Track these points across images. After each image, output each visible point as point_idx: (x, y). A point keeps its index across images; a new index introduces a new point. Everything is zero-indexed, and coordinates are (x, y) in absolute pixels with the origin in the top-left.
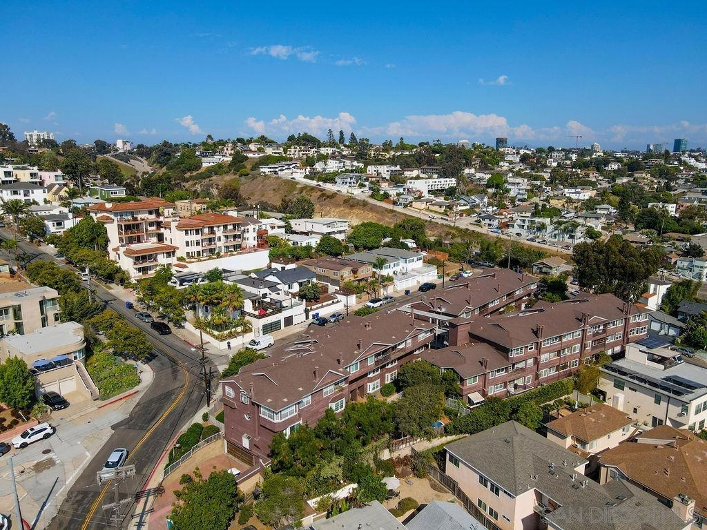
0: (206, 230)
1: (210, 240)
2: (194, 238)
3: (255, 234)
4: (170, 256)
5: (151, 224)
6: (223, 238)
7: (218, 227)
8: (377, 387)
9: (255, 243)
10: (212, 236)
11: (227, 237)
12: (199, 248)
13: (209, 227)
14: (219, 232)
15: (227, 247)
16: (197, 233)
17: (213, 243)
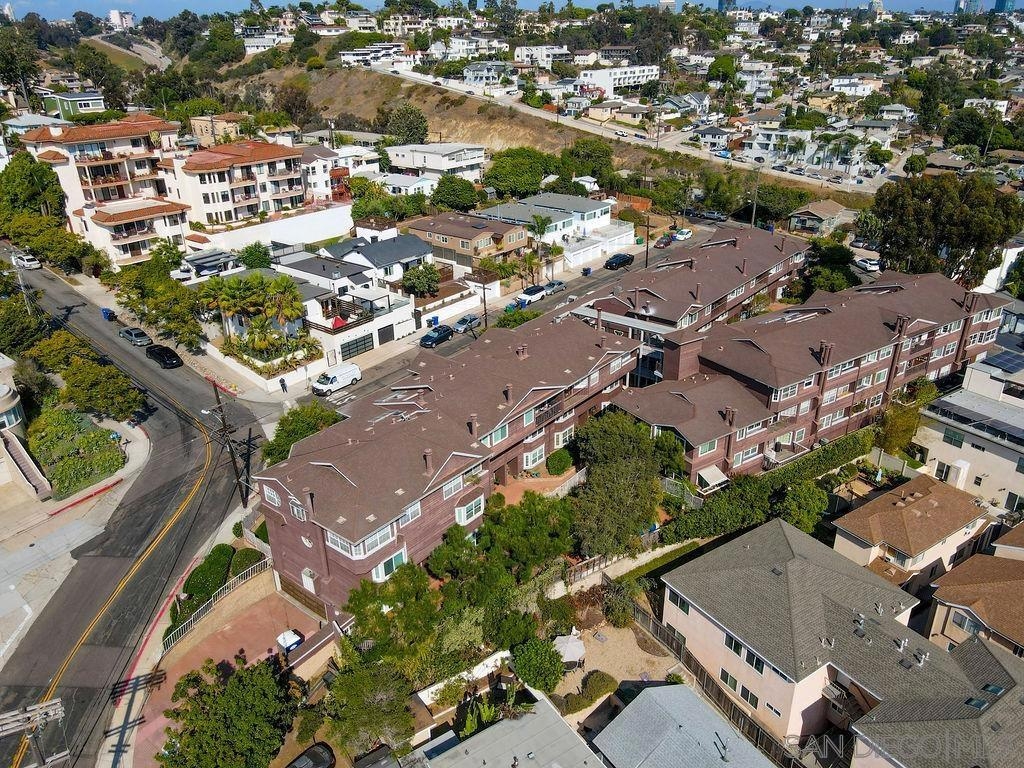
0: (238, 173)
1: (248, 191)
2: (218, 187)
3: (327, 177)
4: (176, 222)
5: (140, 164)
6: (269, 186)
7: (260, 166)
8: (541, 457)
9: (329, 191)
10: (249, 183)
11: (276, 183)
12: (229, 206)
13: (242, 168)
14: (262, 176)
15: (279, 201)
16: (222, 179)
17: (253, 195)
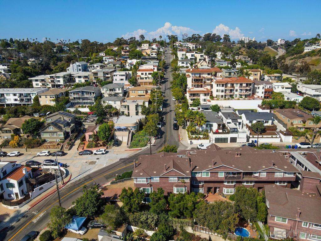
0: (229, 85)
1: (231, 91)
2: (221, 88)
3: (264, 91)
4: (206, 95)
5: (208, 80)
6: (238, 90)
7: (237, 84)
9: (263, 95)
10: (232, 88)
11: (241, 90)
12: (223, 94)
13: (231, 84)
14: (237, 87)
15: (241, 95)
16: (223, 86)
17: (232, 92)
